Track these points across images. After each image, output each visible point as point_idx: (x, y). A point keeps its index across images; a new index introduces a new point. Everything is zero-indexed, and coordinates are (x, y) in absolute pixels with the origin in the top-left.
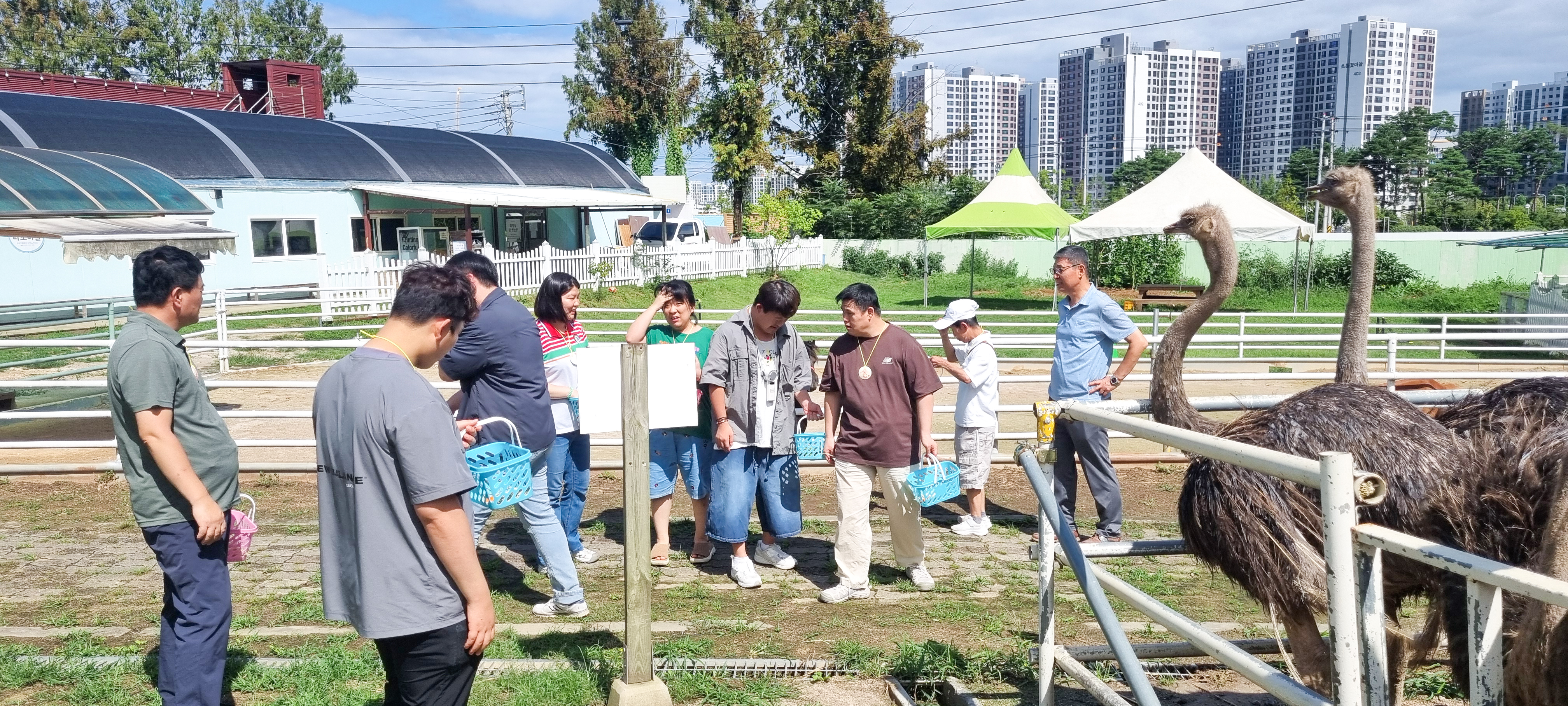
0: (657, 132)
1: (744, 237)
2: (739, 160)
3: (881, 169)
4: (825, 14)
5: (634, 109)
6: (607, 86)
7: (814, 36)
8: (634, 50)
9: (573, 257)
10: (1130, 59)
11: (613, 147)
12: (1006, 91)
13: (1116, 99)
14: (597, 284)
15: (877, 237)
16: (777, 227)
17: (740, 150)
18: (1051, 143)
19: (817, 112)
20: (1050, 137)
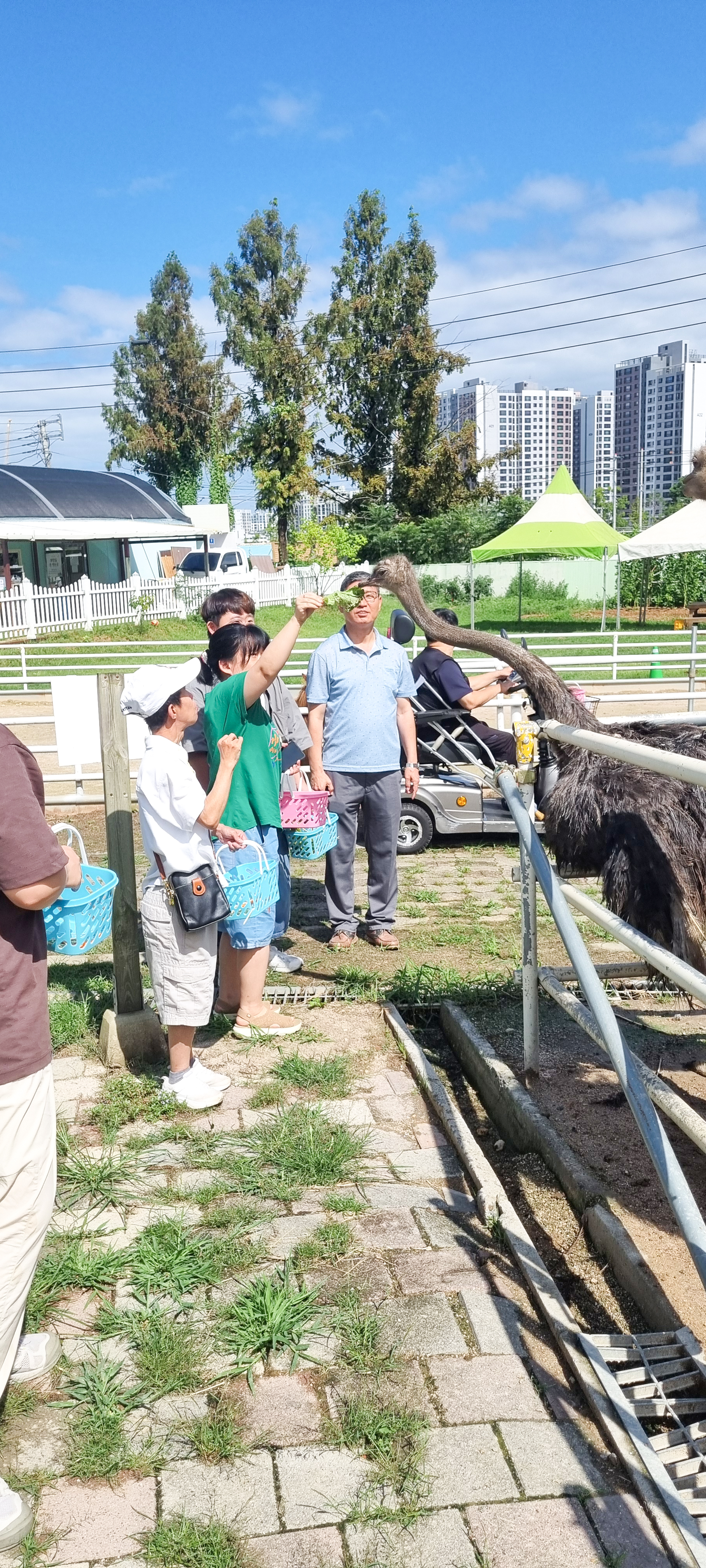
0: (200, 459)
1: (287, 566)
2: (282, 487)
3: (428, 491)
4: (368, 329)
5: (175, 437)
6: (148, 414)
7: (357, 354)
8: (173, 374)
9: (113, 590)
10: (688, 368)
11: (157, 476)
12: (560, 406)
13: (674, 410)
14: (139, 617)
15: (425, 562)
16: (321, 554)
17: (283, 476)
18: (607, 459)
19: (361, 434)
20: (606, 452)
